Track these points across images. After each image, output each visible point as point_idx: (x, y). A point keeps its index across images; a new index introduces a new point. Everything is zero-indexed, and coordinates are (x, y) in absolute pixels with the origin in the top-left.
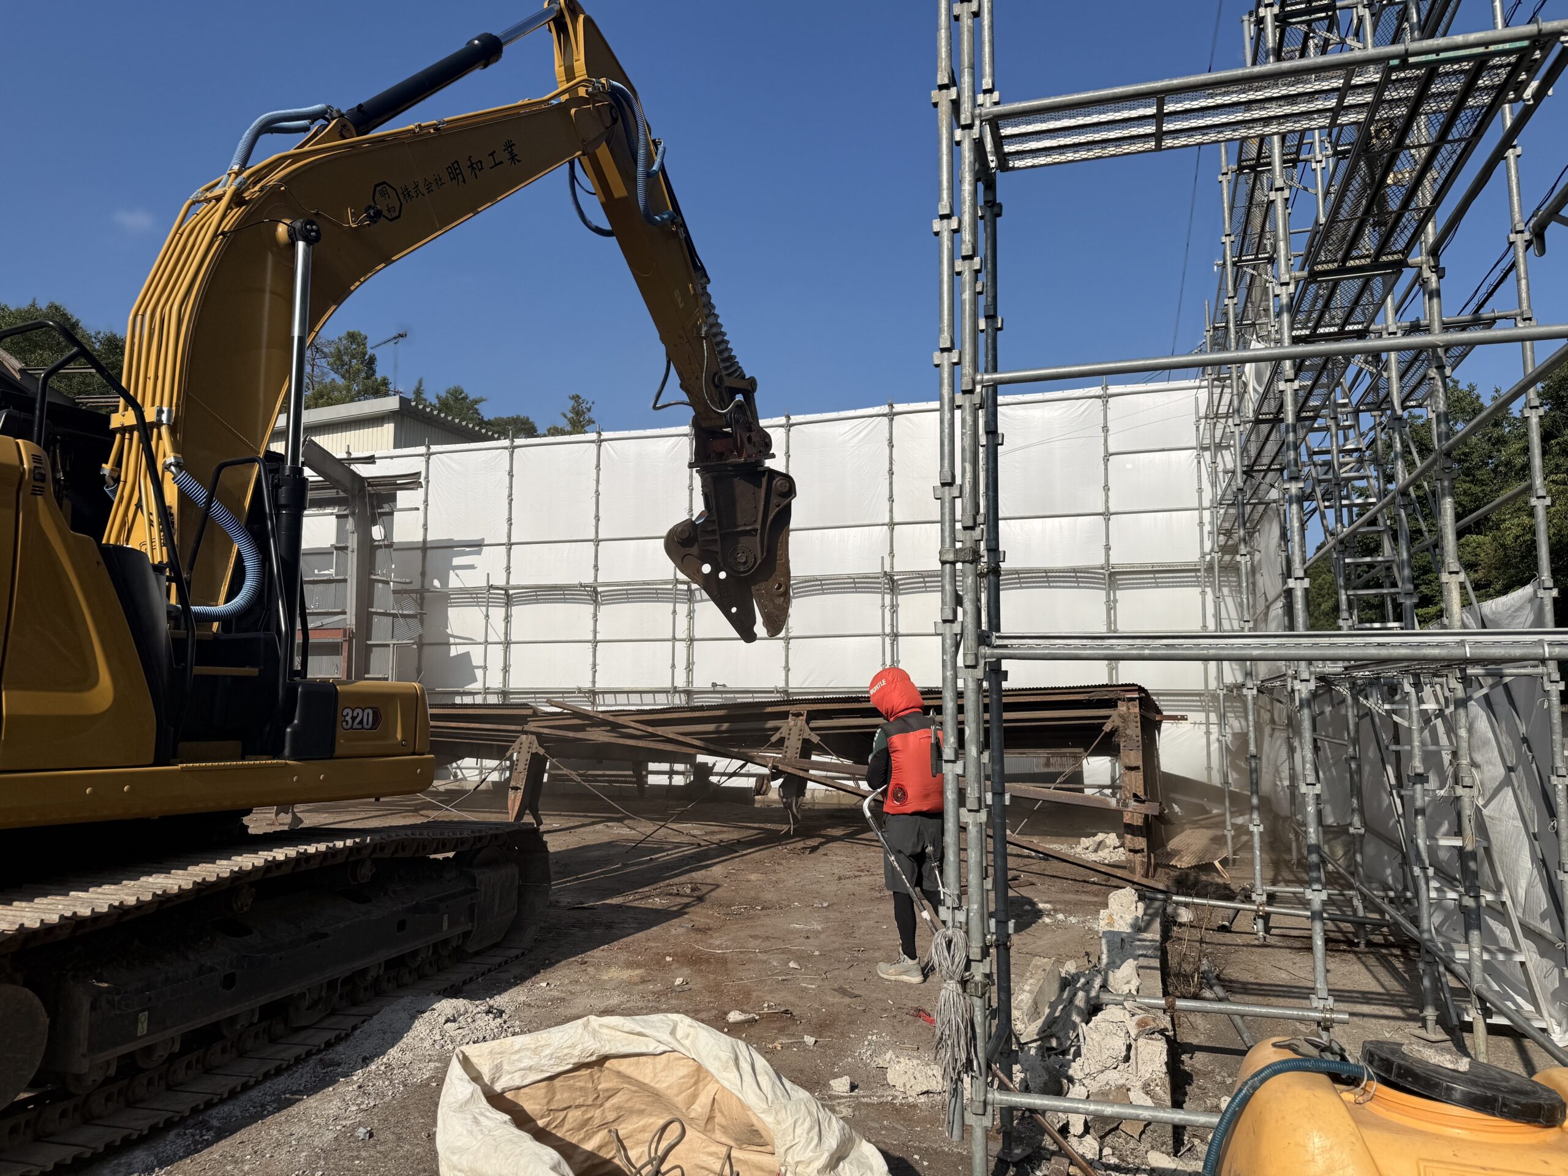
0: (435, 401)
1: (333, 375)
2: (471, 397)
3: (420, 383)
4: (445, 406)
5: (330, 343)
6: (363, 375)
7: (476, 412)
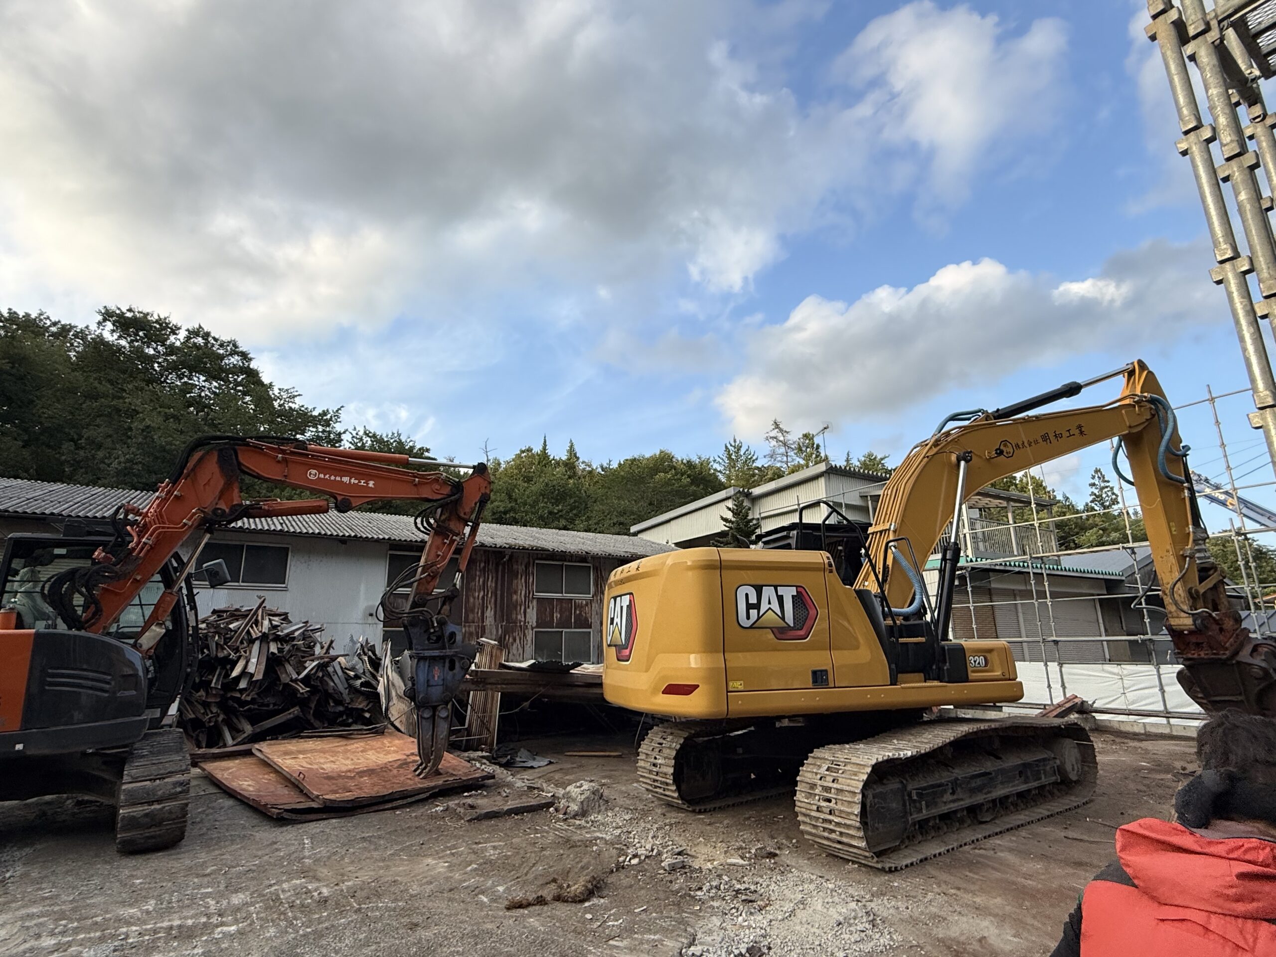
0: (858, 464)
1: (798, 459)
2: (879, 457)
3: (848, 455)
4: (864, 465)
5: (794, 443)
6: (814, 456)
7: (883, 465)
